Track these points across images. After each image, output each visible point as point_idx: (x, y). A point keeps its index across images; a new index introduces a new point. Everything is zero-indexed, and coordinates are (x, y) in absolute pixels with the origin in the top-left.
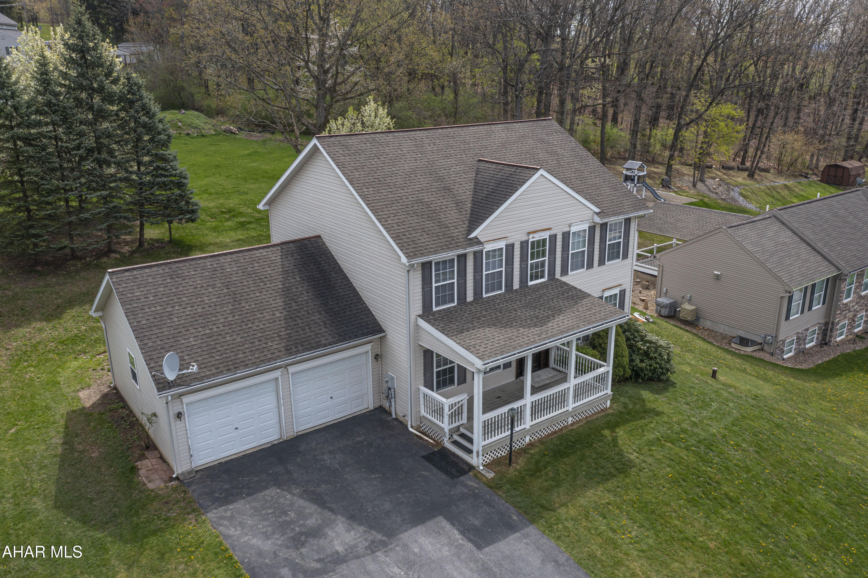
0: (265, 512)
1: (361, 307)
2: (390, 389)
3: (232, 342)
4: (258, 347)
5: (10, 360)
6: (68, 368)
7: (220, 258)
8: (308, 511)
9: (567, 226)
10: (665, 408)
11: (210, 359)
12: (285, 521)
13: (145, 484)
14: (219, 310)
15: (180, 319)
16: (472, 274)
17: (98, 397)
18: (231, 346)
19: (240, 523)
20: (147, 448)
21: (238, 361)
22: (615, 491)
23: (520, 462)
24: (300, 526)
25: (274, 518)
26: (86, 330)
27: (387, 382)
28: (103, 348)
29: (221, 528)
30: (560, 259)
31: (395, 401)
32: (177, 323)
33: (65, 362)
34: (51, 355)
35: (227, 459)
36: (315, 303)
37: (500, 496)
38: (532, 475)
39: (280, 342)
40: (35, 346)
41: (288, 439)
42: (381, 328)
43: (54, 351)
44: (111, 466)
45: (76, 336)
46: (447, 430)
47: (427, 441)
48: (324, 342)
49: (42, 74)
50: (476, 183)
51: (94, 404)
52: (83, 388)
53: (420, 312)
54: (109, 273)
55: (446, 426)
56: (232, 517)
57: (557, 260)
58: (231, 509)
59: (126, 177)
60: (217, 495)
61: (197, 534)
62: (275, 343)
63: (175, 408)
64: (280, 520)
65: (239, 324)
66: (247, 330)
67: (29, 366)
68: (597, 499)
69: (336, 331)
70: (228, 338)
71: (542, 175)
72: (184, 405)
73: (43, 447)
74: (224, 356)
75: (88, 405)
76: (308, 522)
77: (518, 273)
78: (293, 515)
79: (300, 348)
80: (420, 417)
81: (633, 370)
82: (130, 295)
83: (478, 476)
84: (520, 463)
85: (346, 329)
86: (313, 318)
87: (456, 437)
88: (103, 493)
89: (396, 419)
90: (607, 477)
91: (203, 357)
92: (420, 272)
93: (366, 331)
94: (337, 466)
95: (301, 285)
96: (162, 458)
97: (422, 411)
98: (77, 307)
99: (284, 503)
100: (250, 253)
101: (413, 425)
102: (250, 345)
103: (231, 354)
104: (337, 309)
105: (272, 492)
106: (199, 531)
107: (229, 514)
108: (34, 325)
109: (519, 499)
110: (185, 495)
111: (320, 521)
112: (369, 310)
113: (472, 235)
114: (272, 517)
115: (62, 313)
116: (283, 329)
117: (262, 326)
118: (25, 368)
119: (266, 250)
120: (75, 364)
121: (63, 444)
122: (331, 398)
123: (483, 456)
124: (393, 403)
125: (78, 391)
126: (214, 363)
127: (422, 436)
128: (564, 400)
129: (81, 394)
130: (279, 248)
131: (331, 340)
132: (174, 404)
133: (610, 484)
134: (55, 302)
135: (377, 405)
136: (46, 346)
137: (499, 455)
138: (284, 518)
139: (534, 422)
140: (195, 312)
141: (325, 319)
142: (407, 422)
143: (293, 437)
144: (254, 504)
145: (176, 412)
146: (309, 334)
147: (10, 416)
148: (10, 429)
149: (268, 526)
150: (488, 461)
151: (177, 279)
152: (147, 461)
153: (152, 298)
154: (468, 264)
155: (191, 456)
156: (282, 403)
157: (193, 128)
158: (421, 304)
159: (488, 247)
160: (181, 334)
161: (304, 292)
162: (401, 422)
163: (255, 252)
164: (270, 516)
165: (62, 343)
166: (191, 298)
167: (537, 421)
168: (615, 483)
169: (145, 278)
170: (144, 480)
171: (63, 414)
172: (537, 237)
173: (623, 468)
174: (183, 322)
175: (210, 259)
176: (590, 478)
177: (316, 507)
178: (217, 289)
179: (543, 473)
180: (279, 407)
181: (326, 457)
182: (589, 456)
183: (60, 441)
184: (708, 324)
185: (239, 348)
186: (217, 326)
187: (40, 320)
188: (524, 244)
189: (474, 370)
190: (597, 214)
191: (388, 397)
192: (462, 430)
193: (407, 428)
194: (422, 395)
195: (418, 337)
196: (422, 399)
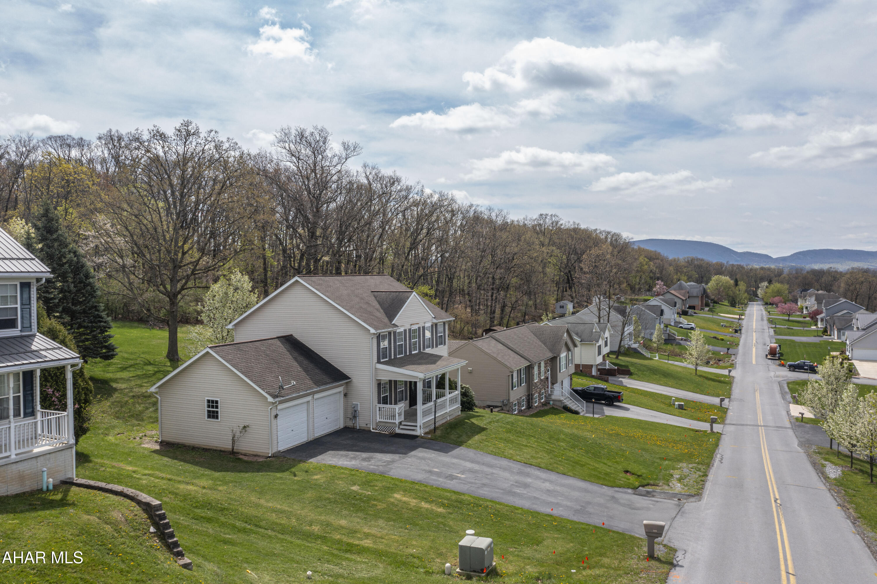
1: (333, 367)
2: (355, 412)
4: (301, 382)
6: (110, 439)
8: (358, 454)
9: (424, 323)
13: (256, 461)
14: (272, 366)
16: (393, 344)
17: (158, 446)
21: (297, 388)
27: (353, 408)
30: (422, 341)
31: (359, 419)
33: (102, 438)
35: (289, 448)
37: (439, 441)
38: (448, 434)
39: (309, 380)
42: (349, 377)
46: (397, 423)
47: (383, 433)
50: (378, 301)
52: (140, 444)
53: (376, 361)
55: (397, 421)
60: (305, 456)
62: (307, 381)
63: (275, 412)
65: (286, 373)
66: (291, 375)
69: (330, 377)
71: (414, 294)
72: (279, 410)
77: (408, 346)
79: (320, 384)
80: (377, 423)
83: (423, 438)
84: (439, 432)
85: (333, 376)
87: (402, 427)
89: (361, 429)
92: (376, 339)
93: (342, 378)
95: (300, 357)
97: (379, 418)
101: (374, 428)
107: (320, 459)
112: (338, 369)
113: (393, 322)
116: (307, 375)
117: (296, 374)
119: (272, 340)
122: (327, 418)
123: (423, 429)
124: (357, 420)
127: (380, 432)
128: (446, 406)
129: (145, 446)
130: (277, 339)
131: (330, 381)
132: (276, 410)
135: (346, 425)
137: (430, 429)
138: (349, 457)
140: (262, 366)
141: (321, 372)
142: (370, 427)
143: (313, 439)
145: (275, 414)
146: (319, 378)
150: (425, 432)
151: (242, 352)
154: (392, 338)
155: (278, 443)
156: (311, 417)
158: (376, 357)
159: (398, 330)
160: (264, 376)
161: (304, 360)
162: (365, 429)
166: (255, 360)
168: (483, 435)
169: (227, 350)
170: (253, 460)
171: (149, 452)
172: (414, 327)
173: (483, 429)
174: (260, 370)
175: (250, 343)
178: (264, 357)
179: (451, 433)
180: (308, 420)
182: (466, 427)
186: (277, 373)
188: (410, 330)
189: (417, 380)
190: (434, 318)
191: (355, 417)
192: (403, 423)
193: (370, 431)
194: (378, 409)
195: (376, 375)
196: (378, 412)
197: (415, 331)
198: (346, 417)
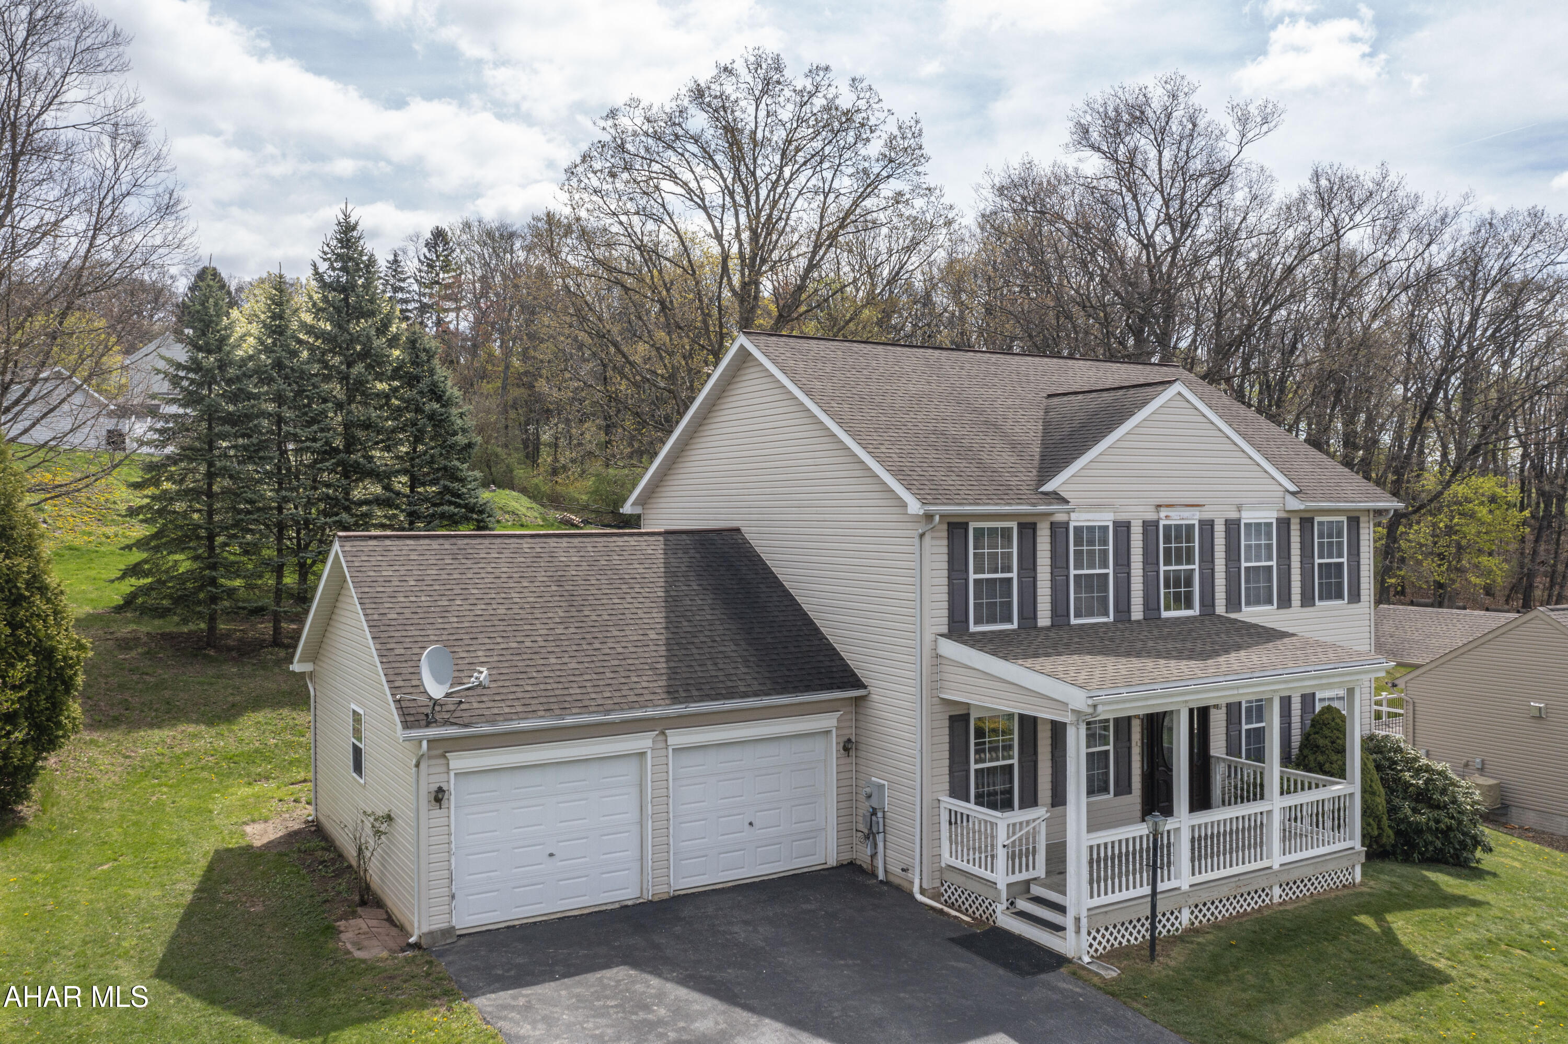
0: (601, 1003)
1: (817, 642)
2: (874, 813)
3: (559, 667)
4: (610, 681)
5: (128, 773)
6: (232, 794)
7: (548, 540)
8: (697, 1007)
9: (1234, 508)
10: (1490, 897)
11: (514, 689)
12: (645, 1020)
13: (348, 952)
14: (539, 616)
15: (463, 619)
16: (1048, 569)
17: (280, 834)
18: (558, 673)
19: (545, 1019)
20: (363, 903)
21: (568, 699)
22: (1413, 1020)
23: (1173, 954)
24: (679, 1030)
25: (620, 1015)
26: (276, 745)
27: (869, 796)
28: (303, 774)
29: (501, 1024)
30: (1223, 575)
31: (885, 841)
32: (456, 625)
33: (227, 787)
34: (205, 774)
35: (525, 921)
36: (727, 626)
37: (1138, 1010)
38: (1208, 979)
39: (655, 678)
40: (178, 758)
41: (656, 899)
42: (859, 680)
43: (212, 768)
44: (286, 925)
45: (257, 751)
46: (1002, 886)
47: (956, 917)
48: (743, 689)
49: (273, 318)
50: (1047, 424)
51: (269, 843)
52: (253, 821)
53: (944, 629)
54: (340, 537)
55: (1001, 877)
56: (528, 1007)
57: (1217, 575)
58: (527, 996)
59: (388, 499)
60: (500, 972)
61: (447, 1032)
62: (645, 678)
63: (432, 778)
64: (634, 1017)
65: (577, 642)
66: (591, 653)
67: (160, 785)
68: (1372, 1030)
69: (767, 675)
70: (553, 661)
71: (1179, 394)
72: (452, 774)
73: (157, 893)
74: (542, 687)
75: (257, 843)
76: (697, 1025)
77: (1141, 586)
78: (662, 1012)
79: (695, 693)
80: (941, 870)
81: (1398, 833)
82: (372, 574)
83: (1077, 971)
84: (1177, 957)
85: (788, 673)
86: (723, 649)
87: (1023, 905)
88: (260, 961)
89: (887, 883)
90: (1386, 995)
91: (500, 684)
92: (945, 542)
93: (827, 681)
94: (762, 944)
95: (702, 597)
96: (390, 920)
97: (946, 854)
98: (268, 710)
99: (644, 993)
100: (605, 539)
101: (925, 886)
102: (595, 677)
103: (555, 686)
104: (769, 640)
105: (620, 974)
106: (454, 1026)
107: (521, 1001)
108: (181, 728)
109: (1183, 1019)
110: (431, 967)
111: (723, 1026)
112: (834, 649)
113: (1049, 487)
114: (617, 1013)
115: (239, 714)
116: (663, 659)
117: (620, 650)
118: (153, 786)
119: (636, 538)
120: (248, 791)
121: (196, 891)
122: (751, 824)
123: (1089, 933)
124: (881, 845)
125: (245, 823)
126: (520, 695)
127: (946, 909)
128: (1261, 842)
129: (248, 829)
130: (661, 538)
131: (756, 687)
132: (432, 770)
133: (1397, 1007)
134: (230, 699)
135: (846, 857)
136: (200, 760)
137: (1125, 943)
138: (642, 1015)
139: (1199, 879)
140: (492, 612)
141: (745, 653)
142: (912, 883)
143: (665, 897)
144: (578, 990)
145: (434, 787)
146: (714, 673)
147: (106, 847)
148: (101, 865)
149: (607, 1026)
150: (1100, 949)
151: (463, 561)
152: (360, 921)
153: (413, 583)
154: (1039, 547)
155: (453, 897)
156: (650, 812)
157: (508, 513)
158: (945, 613)
159: (1079, 519)
160: (460, 643)
161: (706, 607)
162: (898, 888)
163: (615, 539)
164: (612, 1011)
165: (229, 759)
166: (487, 591)
167: (1204, 877)
168: (1410, 1007)
169: (404, 552)
170: (349, 946)
171: (208, 852)
172: (1176, 517)
173: (1420, 982)
174: (466, 624)
175: (529, 540)
176: (1348, 993)
177: (716, 1002)
178: (537, 584)
179: (1232, 976)
180: (641, 824)
181: (736, 929)
182: (1335, 955)
183: (192, 888)
184: (1531, 819)
185: (573, 678)
186: (533, 638)
187: (197, 722)
188: (1150, 527)
189: (1067, 718)
190: (1293, 494)
191: (870, 835)
192: (1036, 890)
193: (911, 896)
194: (945, 817)
195: (937, 682)
196: (945, 826)
197: (1183, 532)
198: (845, 829)
